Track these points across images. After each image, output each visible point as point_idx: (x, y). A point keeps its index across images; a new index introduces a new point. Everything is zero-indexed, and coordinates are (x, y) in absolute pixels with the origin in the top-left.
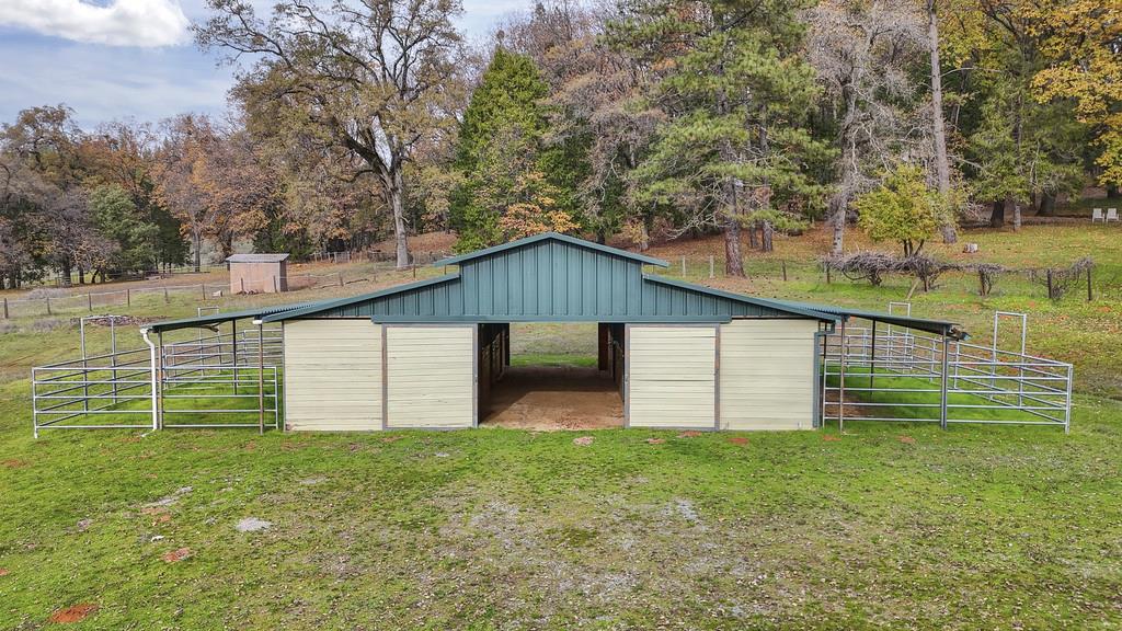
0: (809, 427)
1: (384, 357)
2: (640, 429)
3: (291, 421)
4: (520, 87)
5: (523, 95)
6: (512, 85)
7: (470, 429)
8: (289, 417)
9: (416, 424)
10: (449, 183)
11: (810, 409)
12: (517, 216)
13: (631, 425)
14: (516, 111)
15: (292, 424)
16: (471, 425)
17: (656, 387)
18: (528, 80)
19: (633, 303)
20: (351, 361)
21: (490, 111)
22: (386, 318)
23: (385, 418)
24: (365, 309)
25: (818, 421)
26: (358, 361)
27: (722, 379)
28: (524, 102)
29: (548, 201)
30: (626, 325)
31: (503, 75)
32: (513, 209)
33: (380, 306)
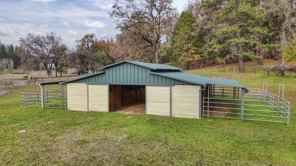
0: (198, 118)
1: (88, 93)
2: (149, 115)
3: (69, 107)
4: (188, 21)
5: (188, 23)
6: (185, 20)
7: (107, 112)
8: (68, 106)
9: (95, 110)
10: (167, 48)
11: (198, 112)
12: (184, 56)
13: (147, 114)
14: (186, 27)
15: (69, 108)
16: (107, 111)
17: (154, 103)
18: (190, 19)
19: (148, 80)
20: (81, 93)
21: (179, 28)
22: (88, 82)
23: (88, 108)
24: (84, 80)
25: (201, 116)
26: (83, 93)
27: (172, 102)
28: (188, 25)
29: (193, 51)
30: (146, 86)
31: (183, 18)
32: (183, 54)
33: (87, 80)
